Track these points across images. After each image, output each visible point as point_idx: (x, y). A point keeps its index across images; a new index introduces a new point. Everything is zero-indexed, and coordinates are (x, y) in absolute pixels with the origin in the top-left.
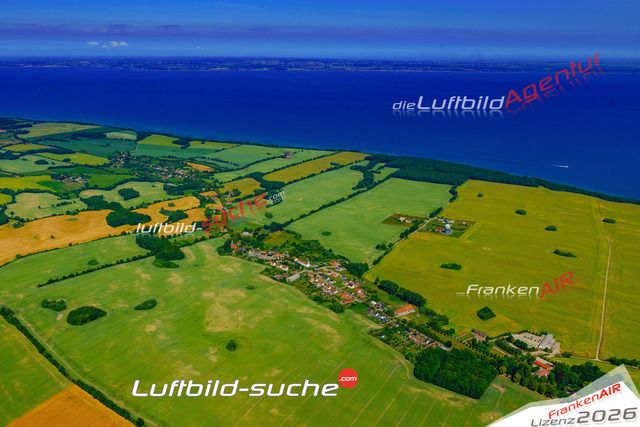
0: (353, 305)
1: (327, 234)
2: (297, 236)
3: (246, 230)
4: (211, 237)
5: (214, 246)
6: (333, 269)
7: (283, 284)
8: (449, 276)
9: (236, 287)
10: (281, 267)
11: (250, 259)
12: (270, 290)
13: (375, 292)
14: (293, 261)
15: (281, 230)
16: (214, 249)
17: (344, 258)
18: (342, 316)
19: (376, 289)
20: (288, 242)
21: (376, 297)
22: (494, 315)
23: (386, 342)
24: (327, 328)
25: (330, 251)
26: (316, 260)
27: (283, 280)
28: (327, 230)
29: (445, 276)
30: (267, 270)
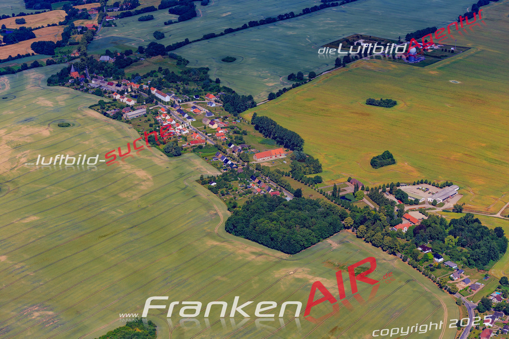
0: (201, 147)
1: (229, 60)
2: (181, 62)
3: (108, 53)
4: (49, 63)
5: (46, 74)
6: (203, 105)
7: (115, 122)
8: (368, 115)
9: (42, 124)
10: (125, 100)
11: (87, 91)
12: (89, 129)
13: (245, 133)
14: (149, 92)
15: (163, 54)
16: (45, 77)
17: (229, 90)
18: (175, 160)
19: (251, 129)
20: (160, 69)
21: (241, 139)
22: (393, 162)
23: (214, 190)
24: (141, 174)
25: (218, 81)
26: (187, 92)
27: (118, 116)
28: (232, 55)
29: (363, 114)
30: (101, 103)
